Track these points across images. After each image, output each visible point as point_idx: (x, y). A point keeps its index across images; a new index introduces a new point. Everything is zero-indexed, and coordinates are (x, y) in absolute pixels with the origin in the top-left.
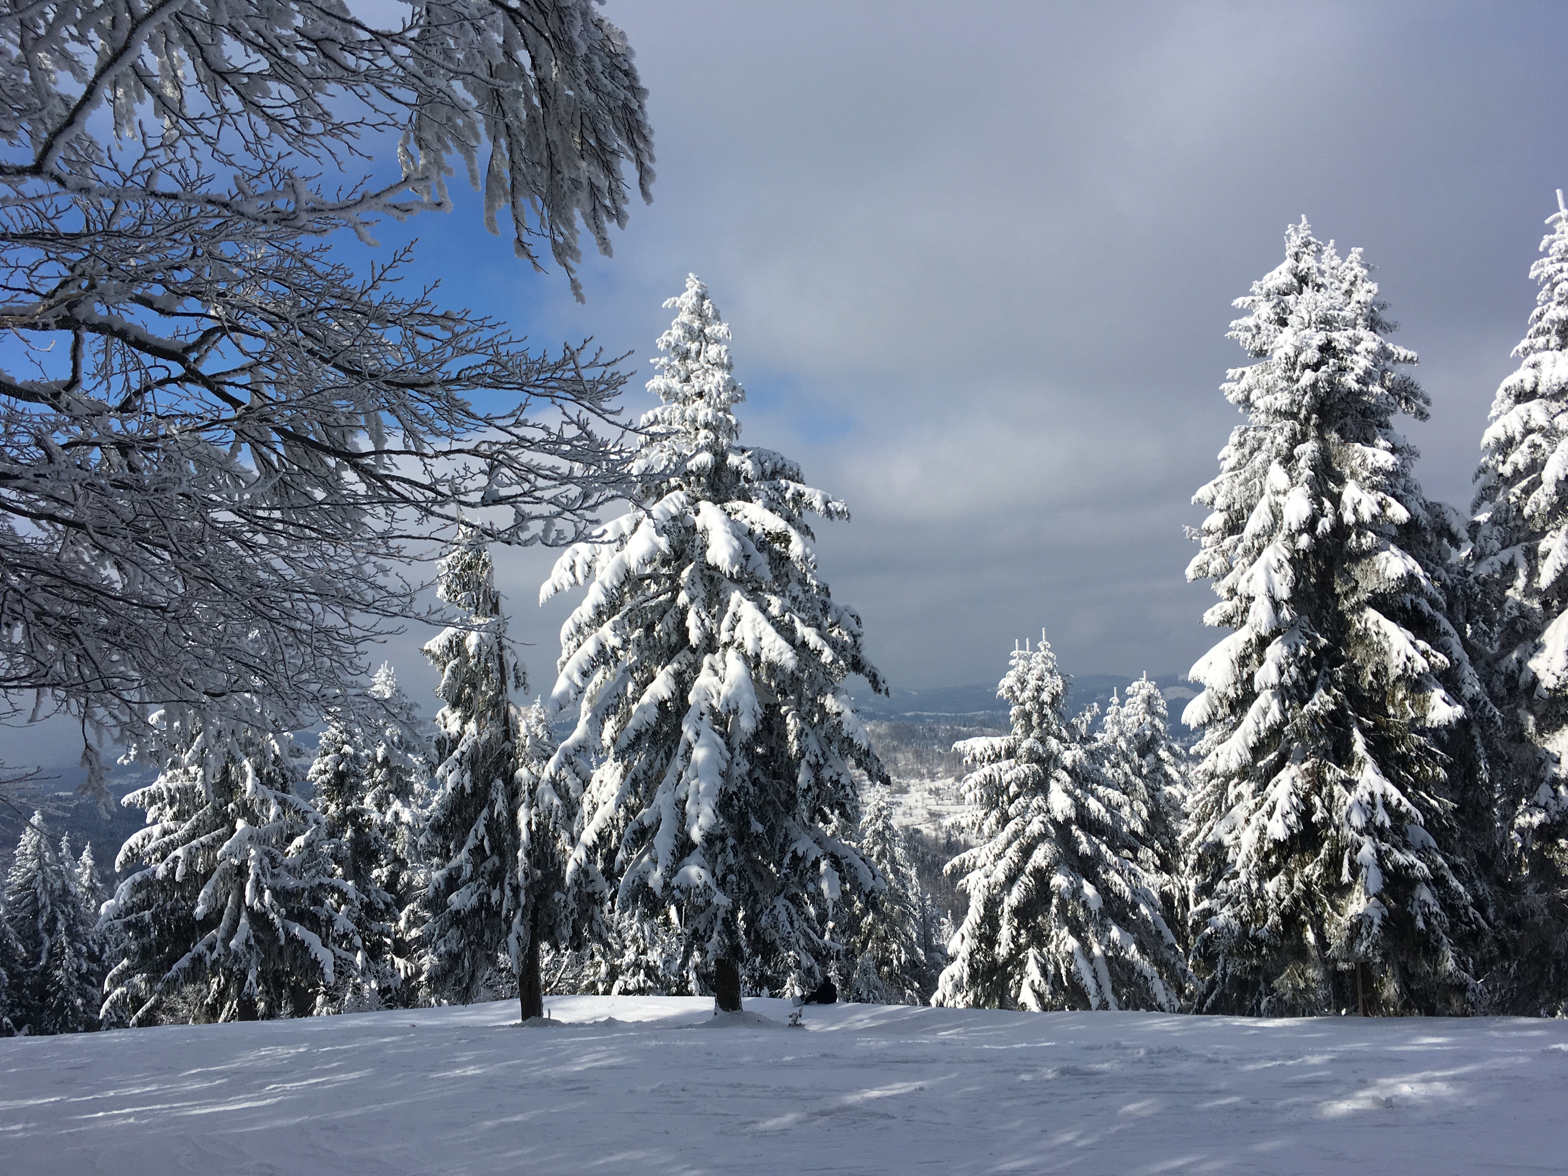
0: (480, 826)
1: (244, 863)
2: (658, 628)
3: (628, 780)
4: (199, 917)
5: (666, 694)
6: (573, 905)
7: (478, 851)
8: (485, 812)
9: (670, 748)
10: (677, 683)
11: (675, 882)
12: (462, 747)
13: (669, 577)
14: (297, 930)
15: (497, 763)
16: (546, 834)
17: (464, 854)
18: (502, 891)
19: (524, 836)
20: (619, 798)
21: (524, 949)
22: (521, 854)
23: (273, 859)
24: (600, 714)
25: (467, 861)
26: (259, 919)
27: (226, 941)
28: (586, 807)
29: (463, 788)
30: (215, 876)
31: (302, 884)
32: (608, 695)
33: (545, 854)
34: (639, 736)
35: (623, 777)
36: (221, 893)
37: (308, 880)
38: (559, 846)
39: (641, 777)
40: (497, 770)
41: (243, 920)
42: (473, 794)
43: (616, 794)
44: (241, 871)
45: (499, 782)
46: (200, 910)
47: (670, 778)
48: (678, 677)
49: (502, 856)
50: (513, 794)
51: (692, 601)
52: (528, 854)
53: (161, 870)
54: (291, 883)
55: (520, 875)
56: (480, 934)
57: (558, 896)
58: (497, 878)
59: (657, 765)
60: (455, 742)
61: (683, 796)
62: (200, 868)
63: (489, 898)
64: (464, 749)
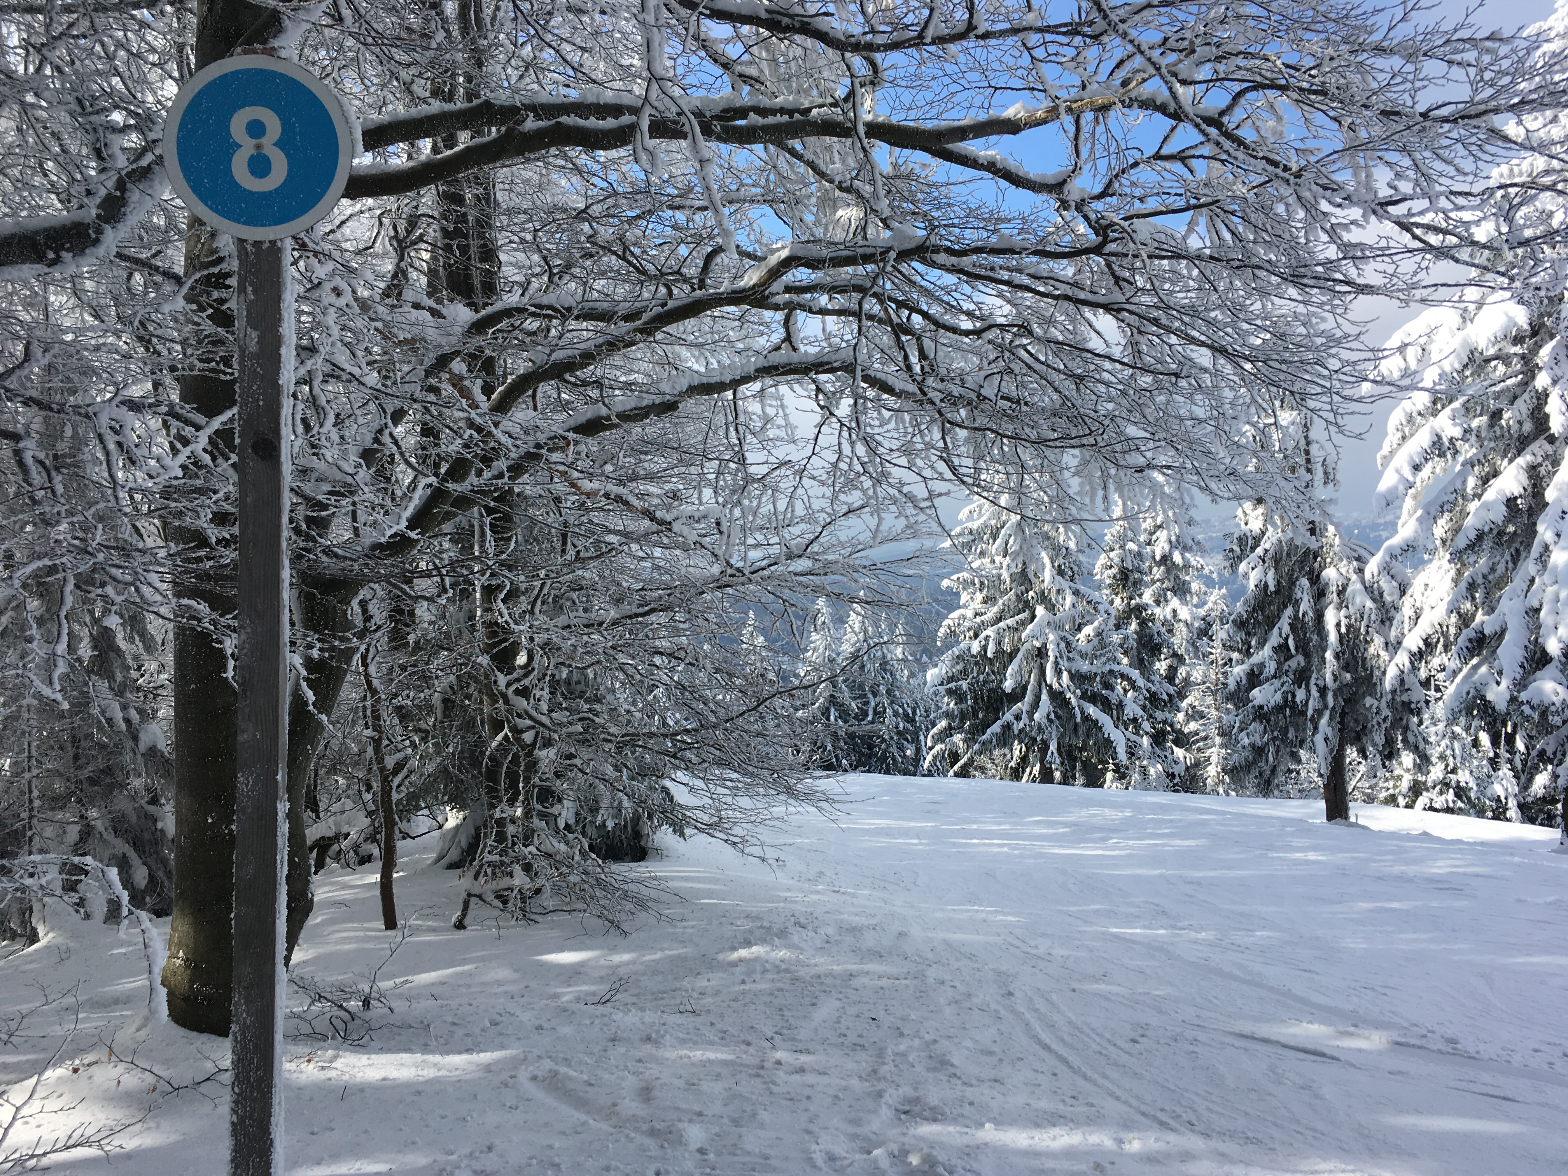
0: (1284, 624)
1: (1045, 645)
2: (1506, 416)
3: (1463, 585)
4: (1008, 691)
5: (1517, 490)
6: (1386, 712)
7: (1282, 649)
8: (1289, 611)
9: (1517, 551)
10: (1530, 477)
11: (1523, 696)
12: (1265, 544)
13: (1523, 357)
14: (1092, 710)
15: (1302, 562)
16: (1357, 637)
17: (1267, 650)
18: (1308, 691)
19: (1333, 637)
20: (1451, 602)
21: (1332, 750)
22: (1329, 655)
23: (1068, 644)
24: (1433, 512)
25: (1270, 658)
26: (1057, 697)
27: (1031, 715)
28: (1407, 611)
29: (1266, 586)
30: (1020, 655)
31: (1094, 669)
32: (1444, 491)
33: (1355, 658)
34: (1481, 536)
35: (1456, 581)
36: (1026, 669)
37: (1098, 666)
38: (1372, 650)
39: (1480, 580)
40: (1302, 568)
41: (1044, 697)
42: (1277, 592)
43: (1447, 599)
44: (1041, 653)
45: (1305, 582)
46: (1008, 685)
47: (1518, 582)
48: (1532, 470)
49: (1307, 655)
50: (1320, 594)
51: (1555, 382)
52: (1337, 656)
53: (976, 647)
54: (1084, 667)
55: (1329, 677)
56: (1285, 731)
57: (1369, 701)
58: (1302, 677)
59: (1501, 568)
60: (1257, 540)
61: (1536, 605)
62: (1007, 647)
63: (1294, 696)
64: (1267, 546)
